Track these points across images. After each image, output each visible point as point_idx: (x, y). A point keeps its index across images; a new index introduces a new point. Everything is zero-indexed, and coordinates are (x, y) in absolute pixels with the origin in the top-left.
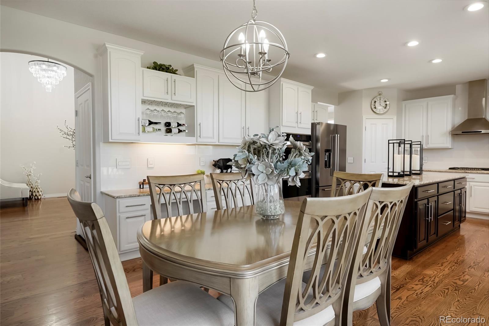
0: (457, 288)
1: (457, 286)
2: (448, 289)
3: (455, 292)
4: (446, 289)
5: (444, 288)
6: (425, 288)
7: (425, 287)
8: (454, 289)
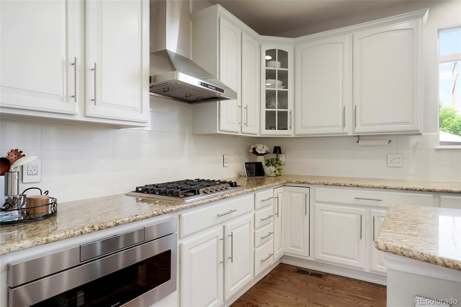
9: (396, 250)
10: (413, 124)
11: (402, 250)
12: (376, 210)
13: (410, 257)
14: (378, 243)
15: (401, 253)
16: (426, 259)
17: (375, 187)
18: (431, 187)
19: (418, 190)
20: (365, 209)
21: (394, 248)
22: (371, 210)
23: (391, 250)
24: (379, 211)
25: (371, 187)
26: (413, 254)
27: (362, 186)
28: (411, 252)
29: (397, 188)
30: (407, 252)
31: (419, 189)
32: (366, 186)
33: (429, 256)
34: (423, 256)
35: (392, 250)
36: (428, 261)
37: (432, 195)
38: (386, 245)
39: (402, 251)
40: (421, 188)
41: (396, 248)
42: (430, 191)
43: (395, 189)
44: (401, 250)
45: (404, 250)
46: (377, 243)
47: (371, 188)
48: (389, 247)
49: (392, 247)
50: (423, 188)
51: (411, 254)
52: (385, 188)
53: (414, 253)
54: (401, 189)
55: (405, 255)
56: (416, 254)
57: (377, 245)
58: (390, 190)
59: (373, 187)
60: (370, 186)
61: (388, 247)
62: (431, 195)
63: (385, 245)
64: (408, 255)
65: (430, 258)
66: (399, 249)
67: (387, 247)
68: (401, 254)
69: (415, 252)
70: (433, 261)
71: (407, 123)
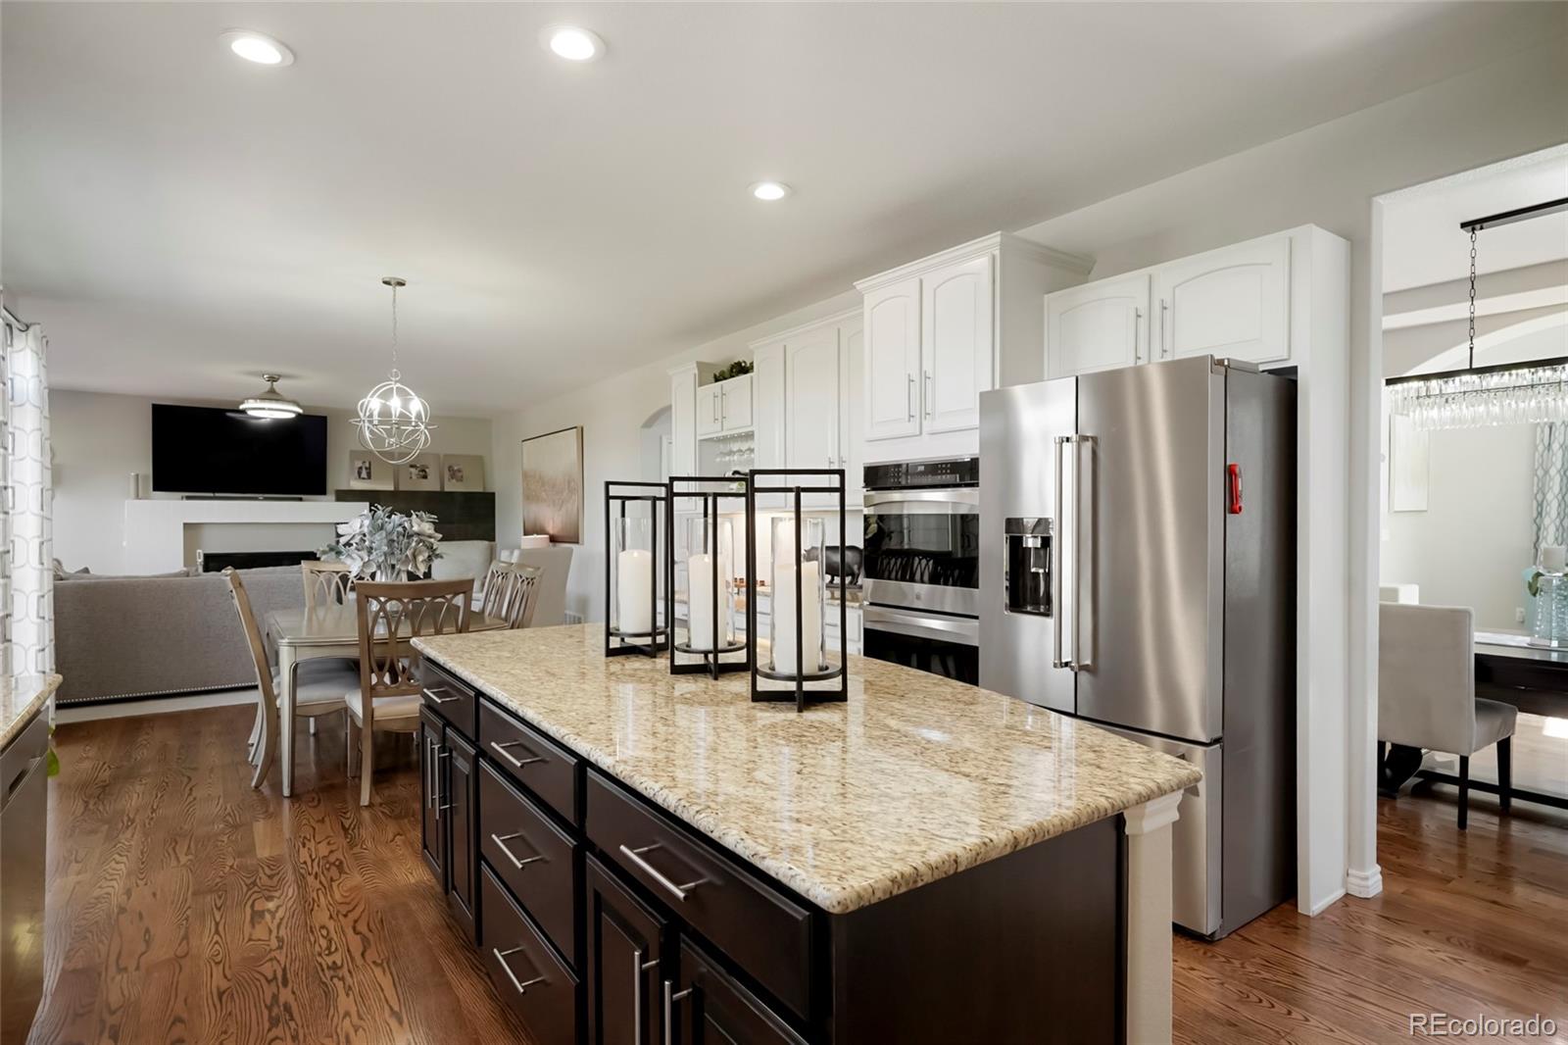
0: (256, 888)
1: (260, 895)
2: (270, 877)
3: (252, 880)
4: (274, 875)
5: (278, 874)
6: (311, 856)
7: (313, 857)
8: (259, 884)
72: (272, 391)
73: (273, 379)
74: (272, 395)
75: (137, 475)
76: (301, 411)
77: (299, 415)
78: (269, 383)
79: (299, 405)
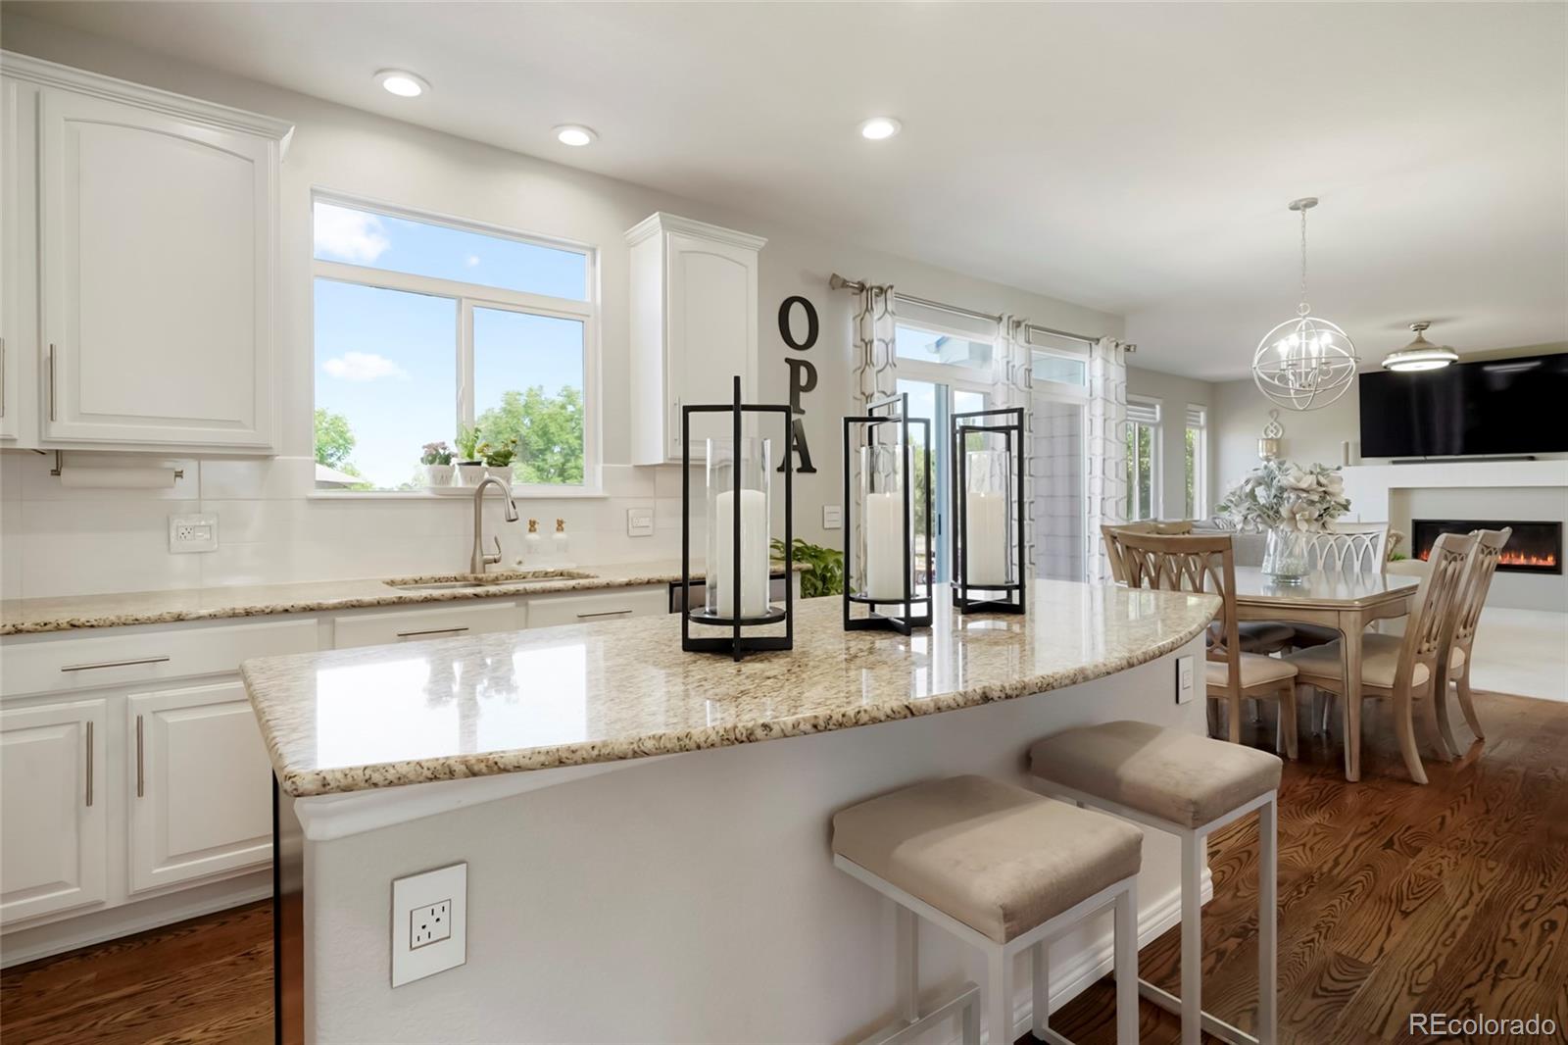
9: (351, 779)
10: (255, 429)
11: (368, 772)
12: (147, 695)
13: (391, 784)
14: (295, 776)
15: (366, 781)
16: (429, 774)
17: (143, 621)
18: (311, 601)
19: (280, 613)
20: (103, 700)
21: (346, 775)
22: (127, 699)
23: (338, 784)
24: (158, 694)
25: (128, 622)
26: (398, 772)
27: (95, 623)
28: (392, 771)
29: (217, 613)
30: (382, 774)
31: (281, 609)
32: (108, 623)
33: (435, 764)
34: (421, 770)
35: (339, 782)
36: (433, 777)
37: (315, 621)
38: (322, 775)
39: (367, 777)
40: (287, 604)
41: (353, 773)
42: (312, 610)
43: (213, 617)
44: (364, 775)
45: (373, 771)
46: (290, 778)
47: (129, 625)
48: (329, 778)
49: (339, 776)
50: (292, 604)
51: (391, 775)
52: (179, 619)
53: (400, 770)
54: (230, 617)
55: (375, 785)
56: (404, 770)
57: (293, 782)
58: (195, 622)
59: (137, 620)
60: (123, 620)
61: (327, 777)
62: (310, 622)
63: (318, 774)
64: (386, 779)
65: (439, 767)
66: (360, 772)
67: (324, 778)
68: (367, 785)
69: (402, 767)
70: (445, 774)
71: (237, 424)
72: (1420, 341)
73: (1420, 328)
74: (1421, 345)
75: (1347, 444)
76: (1456, 357)
77: (1453, 361)
78: (1417, 332)
79: (1452, 351)
